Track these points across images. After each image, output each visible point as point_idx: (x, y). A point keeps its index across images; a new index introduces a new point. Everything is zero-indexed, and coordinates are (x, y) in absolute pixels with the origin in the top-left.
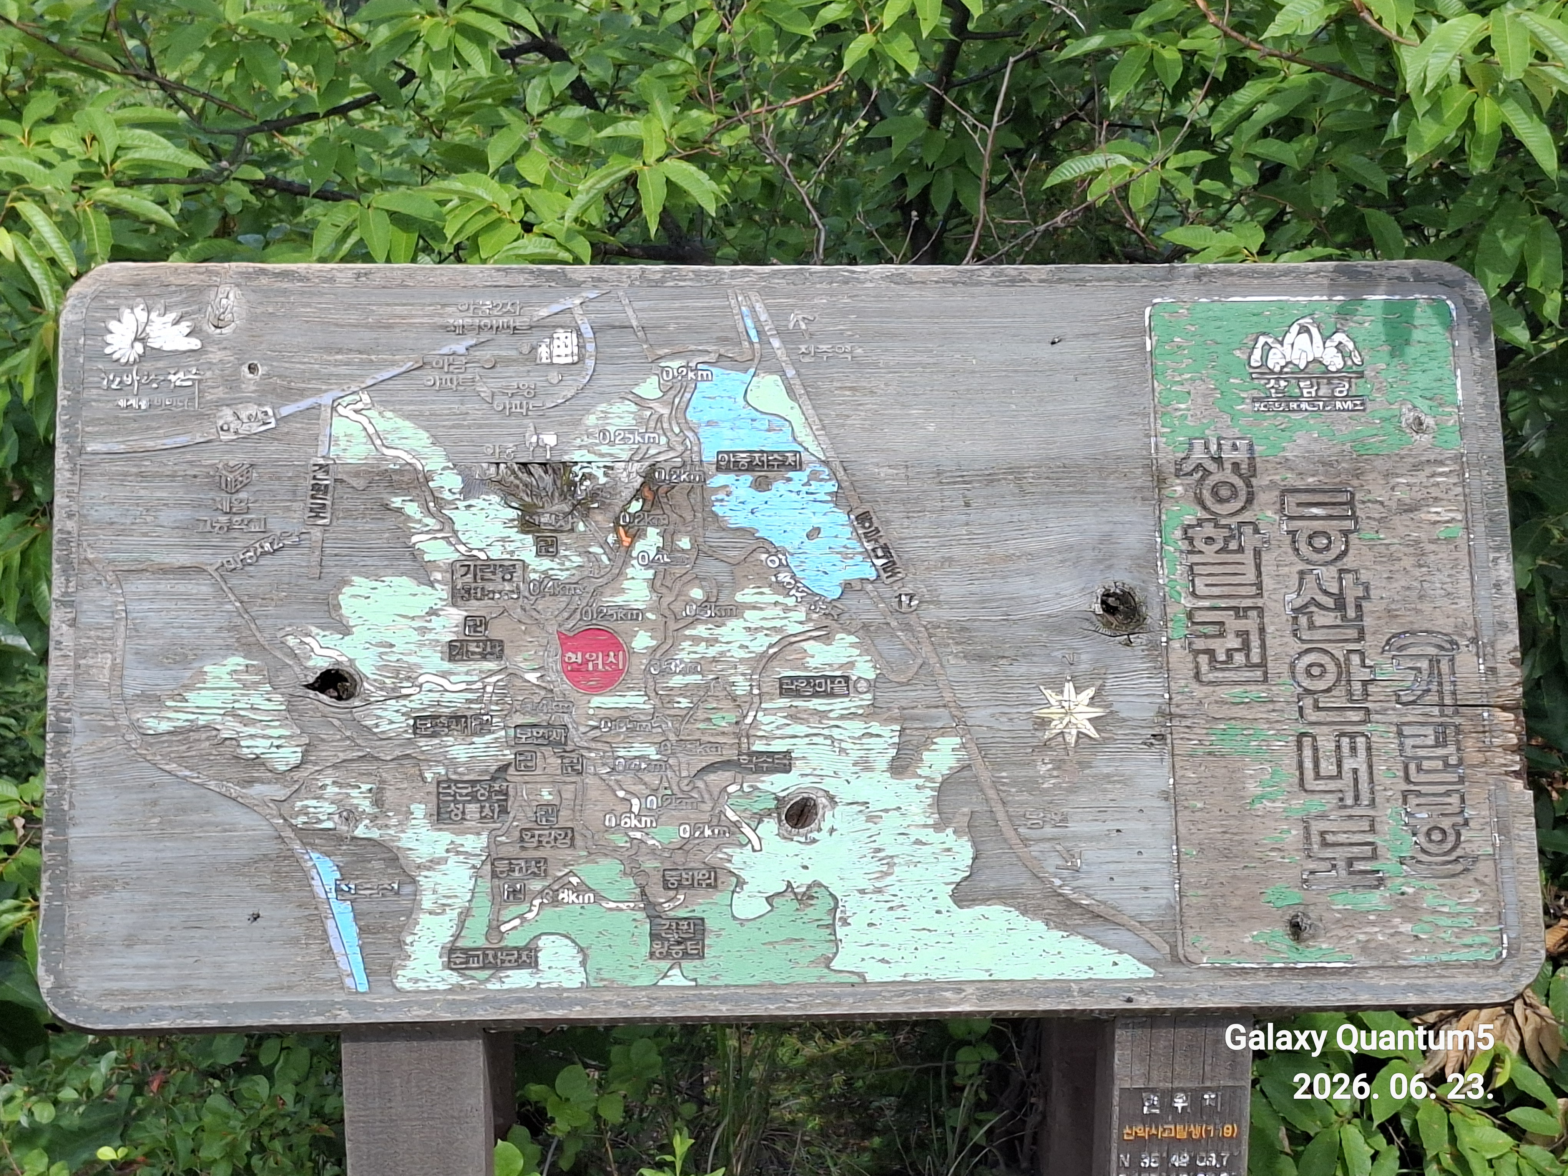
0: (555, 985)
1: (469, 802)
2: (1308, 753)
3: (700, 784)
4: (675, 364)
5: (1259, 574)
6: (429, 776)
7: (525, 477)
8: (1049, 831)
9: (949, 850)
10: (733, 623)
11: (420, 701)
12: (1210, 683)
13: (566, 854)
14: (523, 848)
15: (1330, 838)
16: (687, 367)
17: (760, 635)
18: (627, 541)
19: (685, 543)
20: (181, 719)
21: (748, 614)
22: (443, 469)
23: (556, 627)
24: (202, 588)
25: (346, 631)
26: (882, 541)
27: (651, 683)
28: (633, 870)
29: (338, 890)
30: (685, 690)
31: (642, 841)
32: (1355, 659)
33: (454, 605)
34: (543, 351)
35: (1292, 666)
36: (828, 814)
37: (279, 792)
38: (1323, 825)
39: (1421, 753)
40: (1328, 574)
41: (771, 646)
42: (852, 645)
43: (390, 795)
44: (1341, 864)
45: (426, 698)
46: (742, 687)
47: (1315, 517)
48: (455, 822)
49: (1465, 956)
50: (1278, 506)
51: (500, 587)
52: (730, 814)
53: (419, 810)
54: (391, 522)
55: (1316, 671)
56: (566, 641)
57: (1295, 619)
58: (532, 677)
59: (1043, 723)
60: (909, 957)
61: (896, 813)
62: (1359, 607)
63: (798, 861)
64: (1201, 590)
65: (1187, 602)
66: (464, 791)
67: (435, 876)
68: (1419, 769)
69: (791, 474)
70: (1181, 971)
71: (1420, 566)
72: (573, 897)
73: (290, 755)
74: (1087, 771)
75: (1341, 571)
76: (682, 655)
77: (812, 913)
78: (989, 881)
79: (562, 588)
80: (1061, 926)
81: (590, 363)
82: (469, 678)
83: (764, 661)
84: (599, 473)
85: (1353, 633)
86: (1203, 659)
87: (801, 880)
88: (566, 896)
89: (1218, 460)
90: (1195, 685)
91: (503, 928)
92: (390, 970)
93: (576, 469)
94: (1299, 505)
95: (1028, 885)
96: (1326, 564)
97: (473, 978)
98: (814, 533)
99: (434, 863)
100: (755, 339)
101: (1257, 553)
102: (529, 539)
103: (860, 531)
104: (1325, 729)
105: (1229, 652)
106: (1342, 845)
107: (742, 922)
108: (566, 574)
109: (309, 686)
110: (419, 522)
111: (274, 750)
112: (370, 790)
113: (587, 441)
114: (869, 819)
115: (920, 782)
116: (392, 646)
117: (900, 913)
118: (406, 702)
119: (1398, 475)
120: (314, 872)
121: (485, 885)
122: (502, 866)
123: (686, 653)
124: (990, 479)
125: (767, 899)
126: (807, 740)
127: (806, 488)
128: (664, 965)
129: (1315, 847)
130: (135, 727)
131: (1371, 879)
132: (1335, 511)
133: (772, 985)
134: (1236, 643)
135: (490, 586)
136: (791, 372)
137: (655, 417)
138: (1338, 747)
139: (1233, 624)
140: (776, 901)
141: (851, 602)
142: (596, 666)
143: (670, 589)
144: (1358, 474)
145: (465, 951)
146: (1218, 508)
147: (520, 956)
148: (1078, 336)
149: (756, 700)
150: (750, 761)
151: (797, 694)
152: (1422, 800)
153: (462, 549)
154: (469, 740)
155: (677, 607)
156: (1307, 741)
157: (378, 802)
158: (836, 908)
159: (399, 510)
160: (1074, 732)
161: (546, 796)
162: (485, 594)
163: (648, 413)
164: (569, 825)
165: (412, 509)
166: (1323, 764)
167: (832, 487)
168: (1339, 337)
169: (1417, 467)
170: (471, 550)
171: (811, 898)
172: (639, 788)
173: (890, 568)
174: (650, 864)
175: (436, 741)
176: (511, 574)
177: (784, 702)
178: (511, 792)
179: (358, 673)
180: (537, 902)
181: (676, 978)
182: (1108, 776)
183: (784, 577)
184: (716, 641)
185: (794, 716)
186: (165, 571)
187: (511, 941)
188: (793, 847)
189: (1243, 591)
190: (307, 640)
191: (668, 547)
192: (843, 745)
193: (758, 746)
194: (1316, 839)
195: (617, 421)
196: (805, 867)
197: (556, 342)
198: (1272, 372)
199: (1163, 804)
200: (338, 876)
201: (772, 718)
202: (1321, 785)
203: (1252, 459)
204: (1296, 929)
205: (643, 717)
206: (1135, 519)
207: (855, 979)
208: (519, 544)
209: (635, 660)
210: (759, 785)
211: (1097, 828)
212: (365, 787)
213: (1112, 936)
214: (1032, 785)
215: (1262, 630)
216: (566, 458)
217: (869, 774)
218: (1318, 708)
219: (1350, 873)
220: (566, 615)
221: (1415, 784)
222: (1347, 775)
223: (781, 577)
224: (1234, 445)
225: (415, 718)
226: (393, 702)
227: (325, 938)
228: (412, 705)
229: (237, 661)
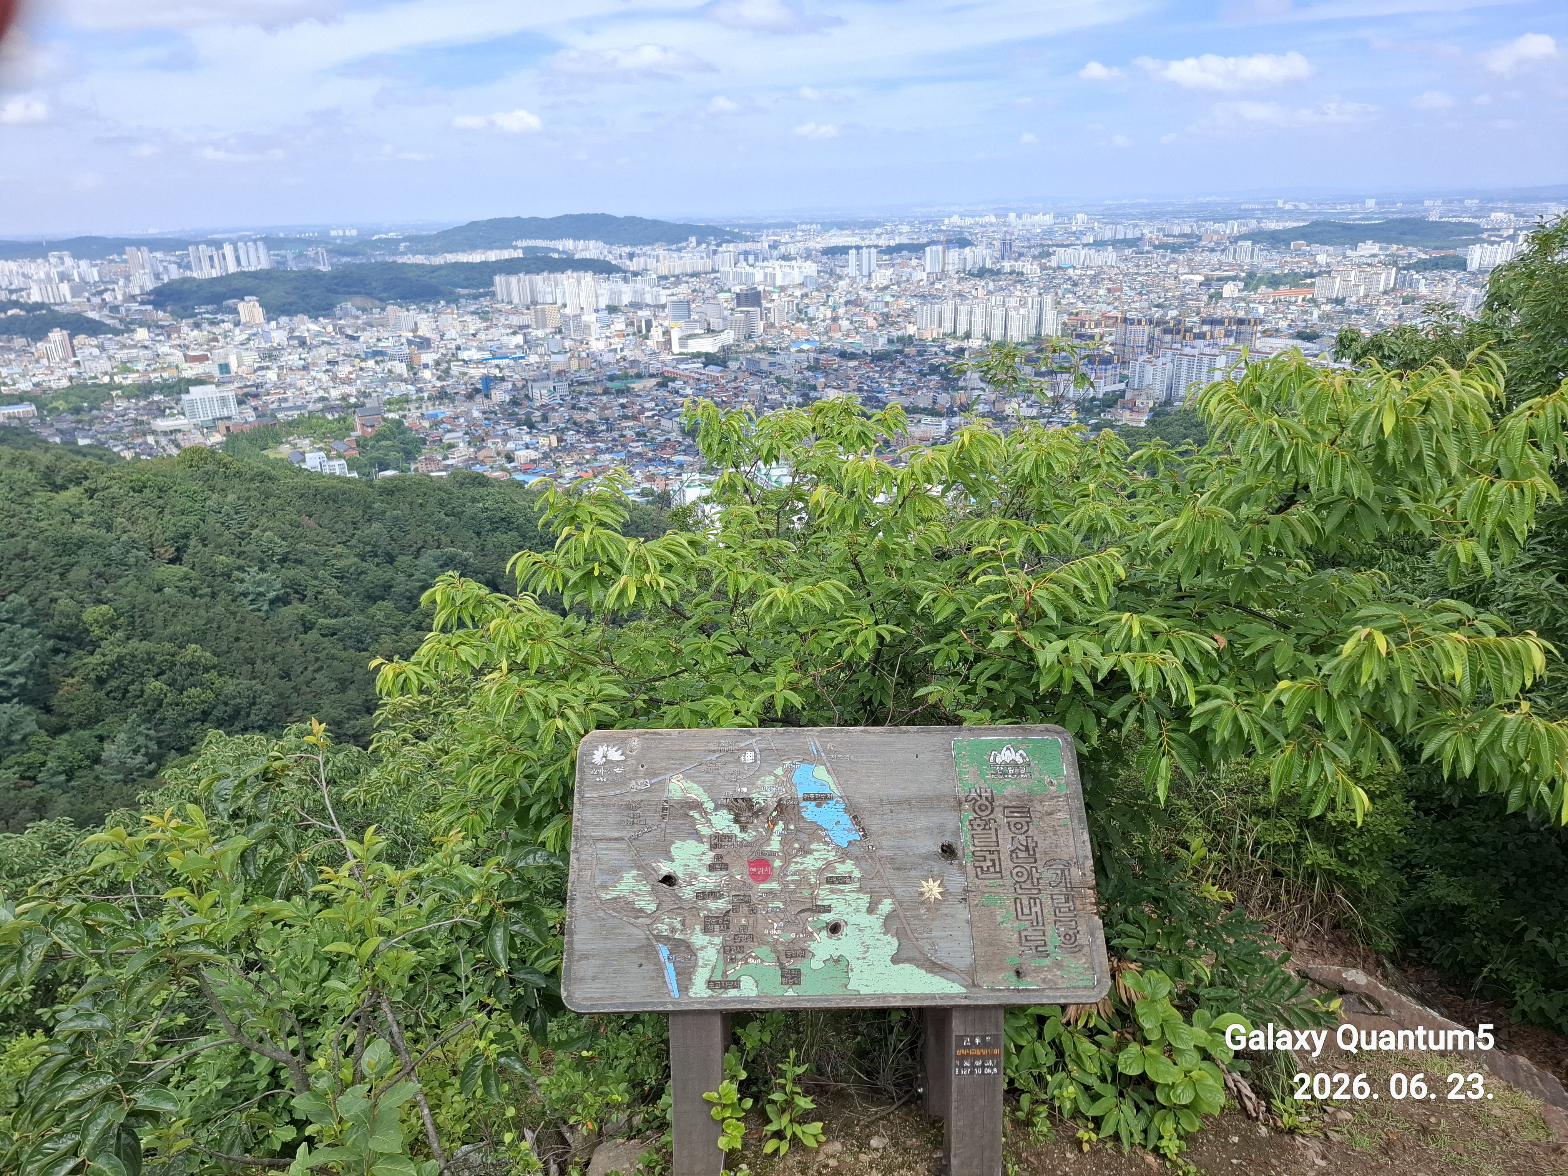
0: (746, 995)
1: (716, 924)
2: (1018, 905)
3: (798, 917)
4: (788, 762)
5: (997, 838)
6: (701, 914)
7: (736, 804)
8: (926, 935)
9: (889, 943)
10: (809, 857)
11: (699, 886)
12: (982, 879)
13: (751, 944)
14: (735, 942)
15: (1028, 938)
16: (792, 763)
17: (819, 861)
18: (771, 826)
19: (792, 827)
20: (615, 894)
21: (815, 853)
22: (708, 801)
23: (747, 859)
24: (623, 845)
25: (673, 861)
26: (862, 826)
27: (781, 879)
28: (775, 951)
29: (669, 958)
30: (793, 882)
31: (777, 939)
32: (1034, 870)
33: (711, 851)
34: (743, 758)
35: (1011, 872)
36: (845, 929)
37: (648, 921)
38: (1026, 933)
39: (1060, 905)
40: (1022, 838)
41: (823, 865)
42: (852, 865)
43: (687, 922)
44: (1033, 948)
45: (701, 885)
46: (813, 880)
47: (1016, 817)
48: (710, 932)
49: (1081, 984)
50: (1003, 813)
51: (727, 844)
52: (809, 928)
53: (698, 928)
54: (689, 820)
55: (1020, 874)
56: (751, 864)
57: (1011, 854)
58: (738, 877)
59: (922, 894)
60: (876, 984)
61: (870, 928)
62: (1034, 850)
63: (834, 947)
64: (977, 844)
65: (972, 848)
66: (714, 920)
67: (703, 953)
68: (1060, 911)
69: (829, 802)
70: (976, 990)
71: (1055, 835)
72: (753, 961)
73: (652, 907)
74: (939, 912)
75: (1027, 837)
76: (791, 868)
77: (839, 967)
78: (905, 954)
79: (749, 844)
80: (931, 972)
81: (758, 762)
82: (716, 878)
83: (820, 871)
84: (762, 802)
85: (1032, 860)
86: (979, 870)
87: (836, 954)
88: (751, 960)
89: (980, 796)
90: (976, 880)
91: (728, 973)
92: (687, 989)
93: (754, 800)
94: (1010, 812)
95: (919, 956)
96: (1021, 834)
97: (716, 992)
98: (837, 823)
99: (703, 948)
100: (815, 753)
101: (996, 830)
102: (738, 826)
103: (854, 822)
104: (1024, 896)
105: (988, 867)
106: (1033, 941)
107: (815, 971)
108: (750, 839)
109: (659, 881)
110: (699, 820)
111: (647, 905)
112: (681, 920)
113: (758, 790)
114: (860, 930)
115: (878, 916)
116: (689, 866)
117: (872, 967)
118: (694, 887)
119: (1045, 801)
120: (660, 952)
121: (722, 956)
122: (728, 949)
123: (793, 868)
124: (899, 803)
125: (823, 961)
126: (837, 900)
127: (835, 807)
128: (786, 987)
129: (1023, 941)
130: (598, 897)
131: (1045, 954)
132: (1023, 814)
133: (826, 995)
134: (990, 864)
135: (724, 844)
136: (829, 766)
137: (781, 781)
138: (1030, 903)
139: (989, 857)
140: (827, 962)
141: (852, 848)
142: (761, 873)
143: (787, 844)
144: (1031, 801)
145: (714, 982)
146: (981, 814)
147: (734, 984)
149: (818, 885)
150: (817, 909)
151: (833, 883)
152: (1061, 924)
153: (714, 830)
154: (716, 901)
155: (789, 851)
156: (1018, 901)
157: (683, 925)
158: (848, 965)
159: (692, 816)
160: (933, 897)
161: (743, 922)
162: (722, 846)
163: (779, 780)
164: (752, 933)
165: (697, 816)
166: (1024, 910)
167: (843, 806)
168: (1021, 752)
169: (1052, 798)
170: (717, 830)
171: (839, 961)
172: (776, 919)
173: (865, 836)
174: (780, 948)
175: (704, 901)
176: (731, 839)
177: (828, 886)
178: (731, 920)
179: (677, 876)
180: (740, 963)
181: (791, 993)
182: (946, 914)
183: (828, 839)
184: (804, 863)
185: (832, 891)
186: (610, 839)
187: (730, 978)
188: (833, 941)
189: (992, 844)
190: (659, 864)
191: (786, 829)
192: (850, 902)
193: (819, 903)
194: (1023, 938)
195: (768, 783)
196: (837, 949)
197: (747, 755)
198: (998, 764)
199: (967, 925)
200: (669, 953)
201: (824, 892)
202: (1024, 918)
203: (992, 795)
204: (1018, 973)
205: (778, 892)
206: (951, 818)
207: (856, 993)
208: (734, 828)
209: (775, 871)
210: (820, 917)
211: (944, 934)
212: (678, 919)
213: (950, 976)
214: (918, 917)
215: (999, 859)
216: (750, 796)
217: (859, 913)
218: (1021, 888)
219: (1037, 952)
220: (750, 854)
221: (1059, 917)
222: (1034, 914)
223: (826, 839)
224: (986, 790)
225: (697, 893)
226: (689, 887)
227: (664, 976)
228: (696, 888)
229: (634, 872)
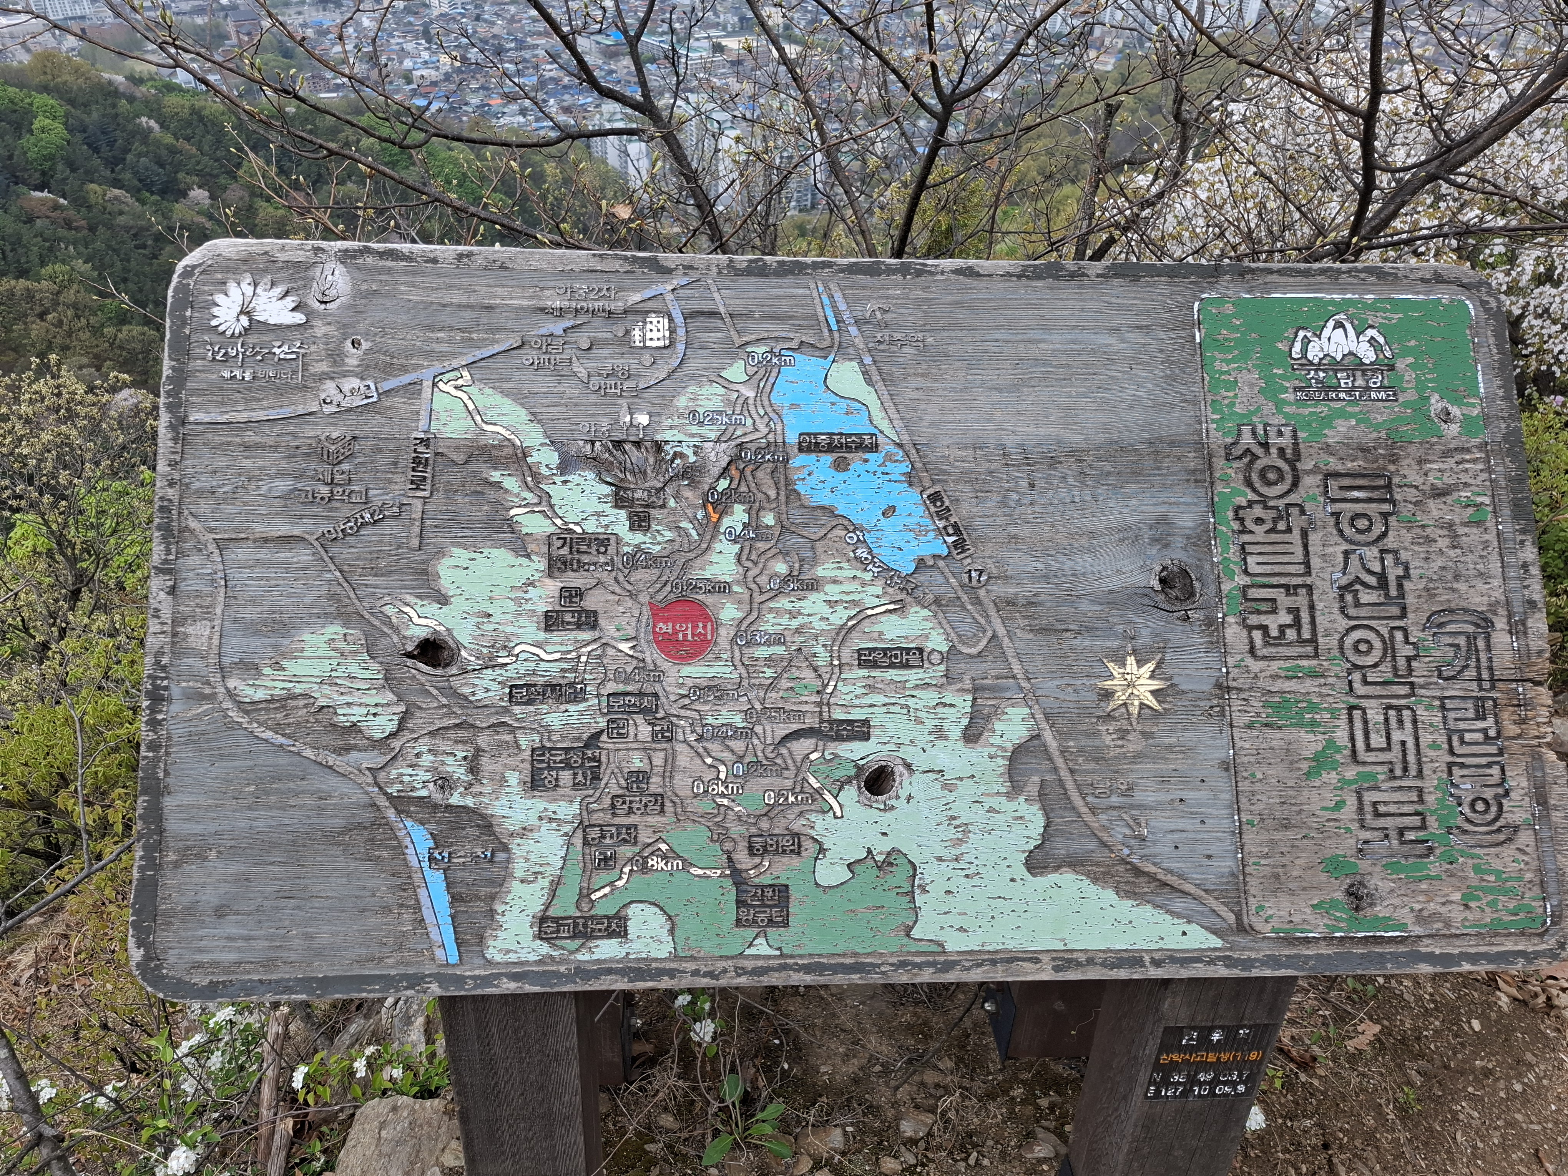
0: (644, 955)
1: (563, 769)
2: (1358, 725)
3: (783, 751)
4: (761, 349)
5: (1307, 554)
6: (523, 743)
7: (618, 454)
8: (1115, 800)
9: (1021, 818)
10: (814, 596)
11: (516, 670)
12: (1265, 658)
13: (656, 820)
14: (614, 815)
15: (1382, 809)
16: (771, 352)
17: (840, 608)
18: (715, 517)
19: (769, 519)
20: (278, 688)
21: (829, 588)
22: (542, 445)
23: (647, 599)
24: (303, 557)
25: (443, 600)
26: (953, 519)
27: (737, 654)
28: (721, 836)
29: (431, 859)
30: (770, 660)
31: (728, 808)
32: (1399, 636)
33: (550, 576)
34: (637, 333)
35: (1341, 641)
36: (906, 783)
37: (373, 759)
38: (1376, 796)
39: (1462, 725)
40: (1370, 554)
41: (850, 618)
42: (926, 619)
43: (486, 764)
44: (1393, 834)
45: (522, 668)
46: (822, 659)
47: (1357, 500)
48: (548, 790)
49: (1511, 923)
50: (1321, 489)
51: (595, 559)
52: (812, 780)
53: (513, 778)
54: (490, 494)
55: (1363, 647)
56: (658, 612)
57: (1342, 597)
58: (625, 647)
59: (1107, 695)
60: (986, 926)
61: (971, 781)
62: (1400, 586)
63: (878, 829)
64: (1253, 568)
65: (1242, 580)
66: (558, 758)
67: (528, 844)
68: (1462, 741)
69: (868, 456)
70: (1245, 940)
71: (1455, 547)
72: (662, 864)
73: (385, 723)
74: (1151, 741)
75: (1382, 551)
76: (767, 627)
77: (892, 881)
78: (1060, 847)
79: (653, 561)
80: (1130, 894)
81: (681, 347)
82: (564, 648)
83: (845, 632)
84: (689, 452)
85: (1395, 611)
86: (1257, 635)
87: (881, 847)
88: (655, 863)
89: (1265, 446)
90: (1249, 661)
91: (593, 897)
92: (481, 940)
93: (667, 447)
94: (1342, 488)
95: (1098, 854)
96: (1368, 544)
97: (563, 948)
99: (526, 831)
100: (834, 327)
101: (1304, 534)
102: (623, 514)
103: (933, 509)
104: (1373, 703)
105: (1282, 629)
106: (1393, 815)
107: (826, 889)
108: (658, 548)
109: (409, 655)
110: (518, 495)
111: (371, 717)
112: (465, 758)
113: (677, 421)
114: (944, 787)
115: (993, 750)
116: (490, 616)
117: (976, 880)
118: (503, 672)
119: (1430, 462)
120: (407, 841)
121: (577, 852)
122: (594, 834)
123: (769, 625)
124: (1052, 463)
125: (849, 866)
126: (884, 709)
127: (882, 469)
128: (751, 932)
129: (1368, 817)
130: (231, 695)
131: (1420, 849)
132: (1375, 495)
133: (856, 954)
134: (1288, 619)
135: (586, 559)
136: (868, 360)
137: (741, 401)
138: (1387, 720)
139: (1284, 601)
140: (857, 868)
141: (925, 577)
142: (685, 636)
143: (755, 563)
144: (1394, 459)
145: (556, 920)
146: (1265, 490)
147: (609, 926)
148: (1132, 328)
149: (836, 670)
150: (831, 729)
151: (875, 665)
152: (1465, 772)
153: (558, 522)
154: (563, 707)
155: (763, 580)
156: (1357, 714)
157: (473, 770)
158: (914, 876)
159: (498, 484)
160: (1137, 703)
161: (637, 762)
162: (581, 566)
163: (735, 395)
164: (660, 791)
165: (511, 483)
166: (1373, 736)
167: (905, 467)
168: (1371, 332)
169: (1447, 454)
170: (566, 523)
171: (891, 864)
172: (727, 756)
173: (961, 545)
174: (736, 830)
175: (531, 708)
176: (606, 546)
177: (864, 672)
178: (604, 759)
179: (457, 642)
180: (626, 870)
181: (762, 948)
182: (1170, 746)
183: (862, 552)
184: (799, 613)
185: (872, 686)
186: (265, 540)
187: (600, 910)
188: (873, 814)
189: (1292, 569)
190: (406, 609)
191: (753, 523)
192: (919, 714)
193: (838, 714)
194: (1368, 808)
195: (705, 403)
196: (884, 834)
197: (649, 326)
198: (1311, 363)
199: (1223, 774)
200: (432, 845)
201: (852, 688)
202: (1370, 757)
203: (1296, 444)
204: (1353, 897)
205: (729, 687)
206: (1189, 500)
207: (935, 948)
208: (613, 519)
209: (723, 631)
210: (840, 753)
211: (1162, 797)
212: (460, 755)
213: (1179, 905)
214: (1098, 755)
215: (1312, 607)
216: (658, 437)
217: (945, 743)
218: (1365, 682)
219: (1403, 843)
220: (657, 587)
221: (1459, 756)
222: (1396, 748)
223: (859, 551)
224: (1280, 431)
225: (511, 687)
226: (489, 671)
227: (418, 907)
228: (509, 674)
229: (335, 630)
